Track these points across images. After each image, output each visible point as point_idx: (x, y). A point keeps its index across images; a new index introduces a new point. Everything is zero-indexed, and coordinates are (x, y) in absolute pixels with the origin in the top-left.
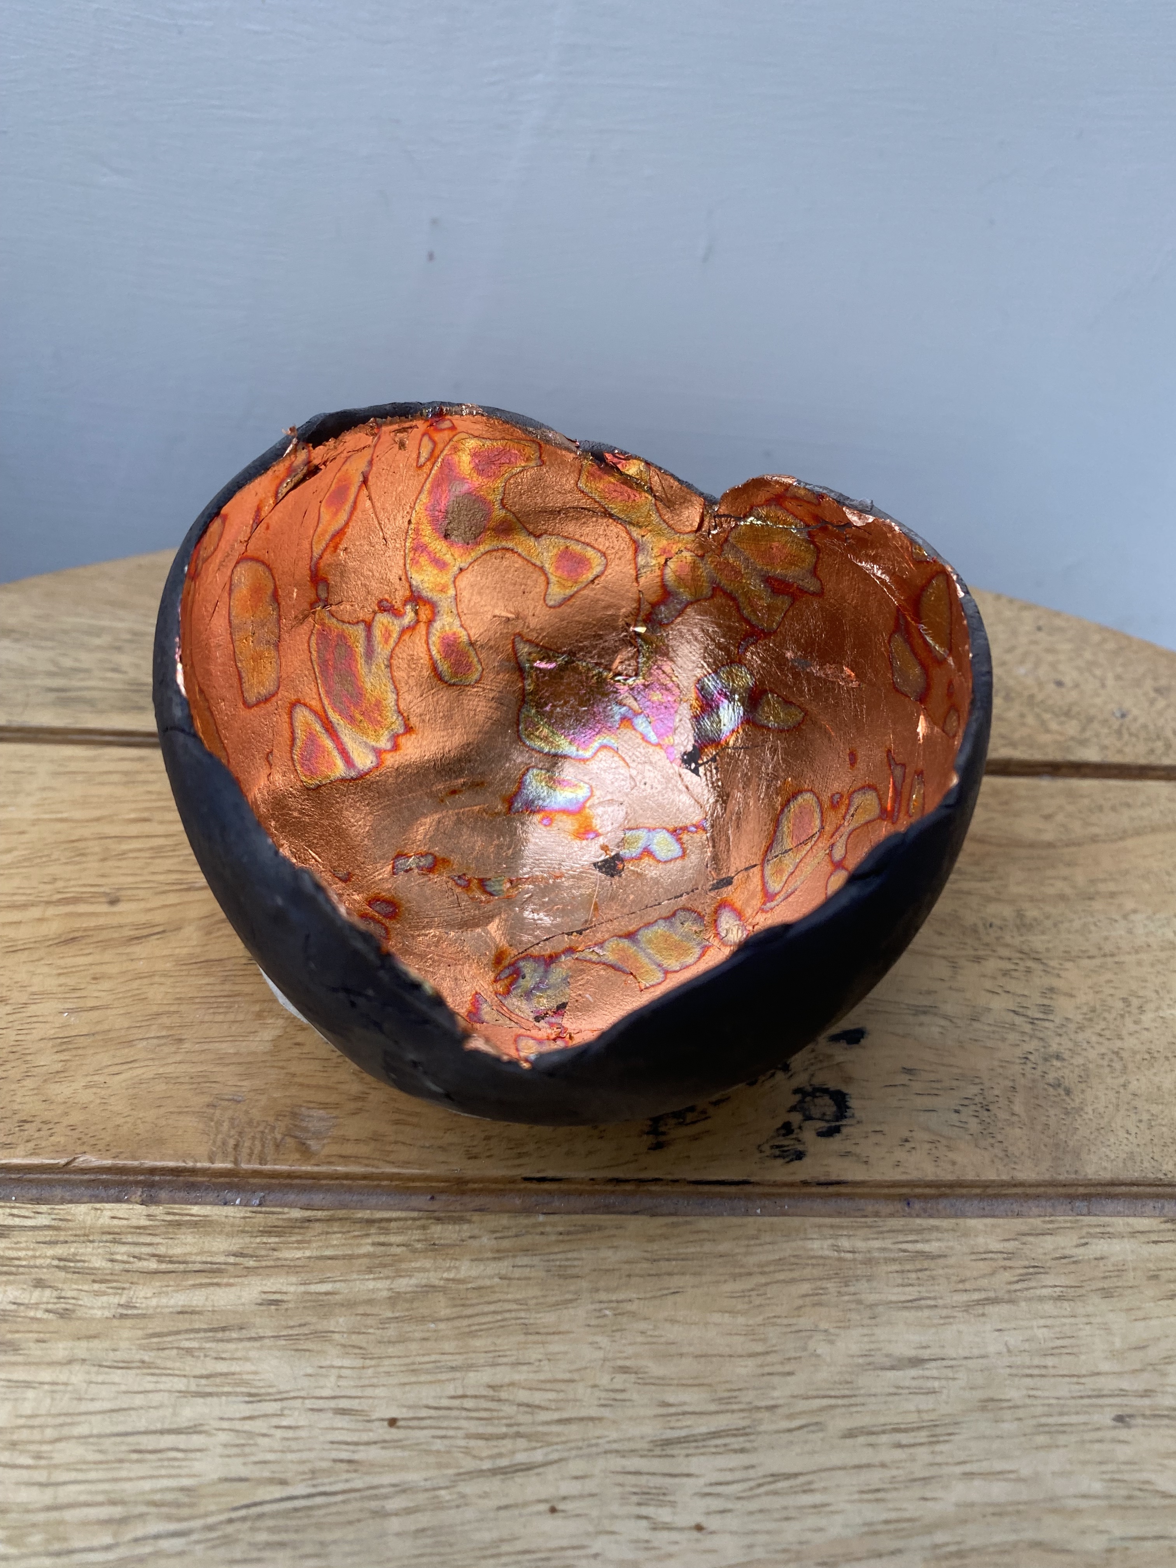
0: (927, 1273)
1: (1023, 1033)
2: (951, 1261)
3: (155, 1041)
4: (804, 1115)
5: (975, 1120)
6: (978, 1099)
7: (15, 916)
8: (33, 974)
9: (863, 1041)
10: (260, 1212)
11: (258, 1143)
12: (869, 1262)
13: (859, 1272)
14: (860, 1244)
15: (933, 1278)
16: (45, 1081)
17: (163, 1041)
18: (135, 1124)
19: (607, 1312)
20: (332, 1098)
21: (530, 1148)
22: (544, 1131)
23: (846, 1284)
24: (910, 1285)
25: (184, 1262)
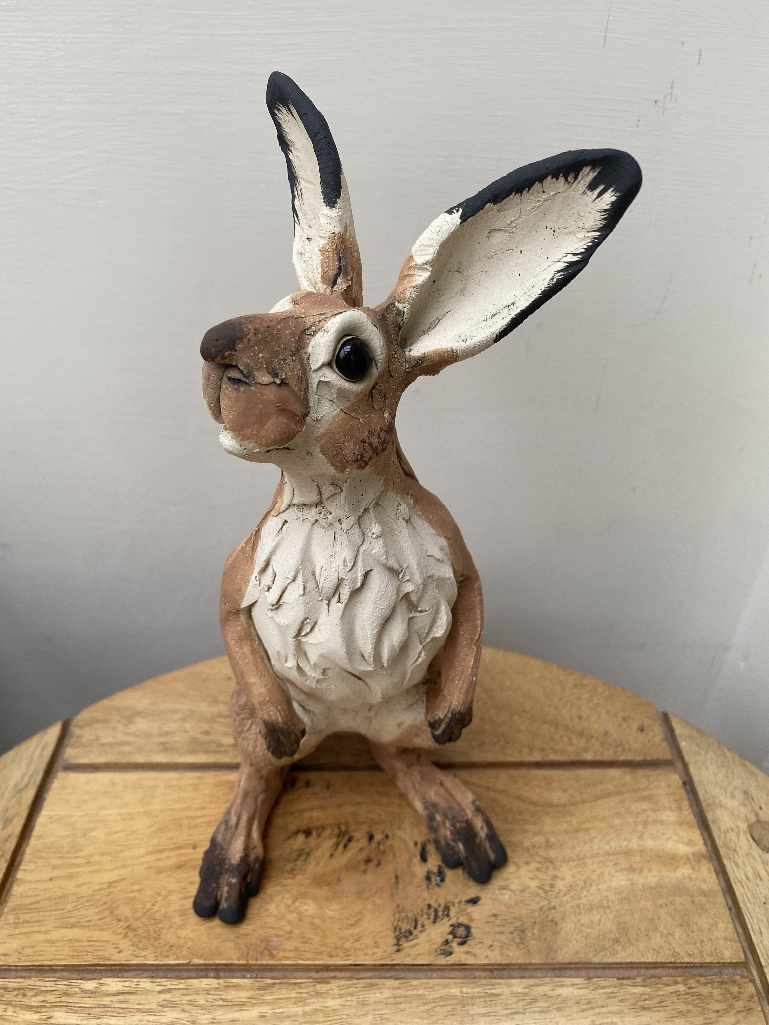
0: (494, 1002)
1: (542, 897)
2: (504, 997)
4: (454, 936)
5: (518, 936)
6: (521, 928)
8: (168, 882)
9: (479, 903)
10: (257, 981)
11: (254, 952)
12: (473, 998)
13: (469, 1002)
14: (470, 990)
15: (496, 1004)
19: (378, 1019)
20: (280, 933)
21: (352, 952)
22: (357, 945)
23: (464, 1007)
24: (487, 1007)
25: (231, 1002)
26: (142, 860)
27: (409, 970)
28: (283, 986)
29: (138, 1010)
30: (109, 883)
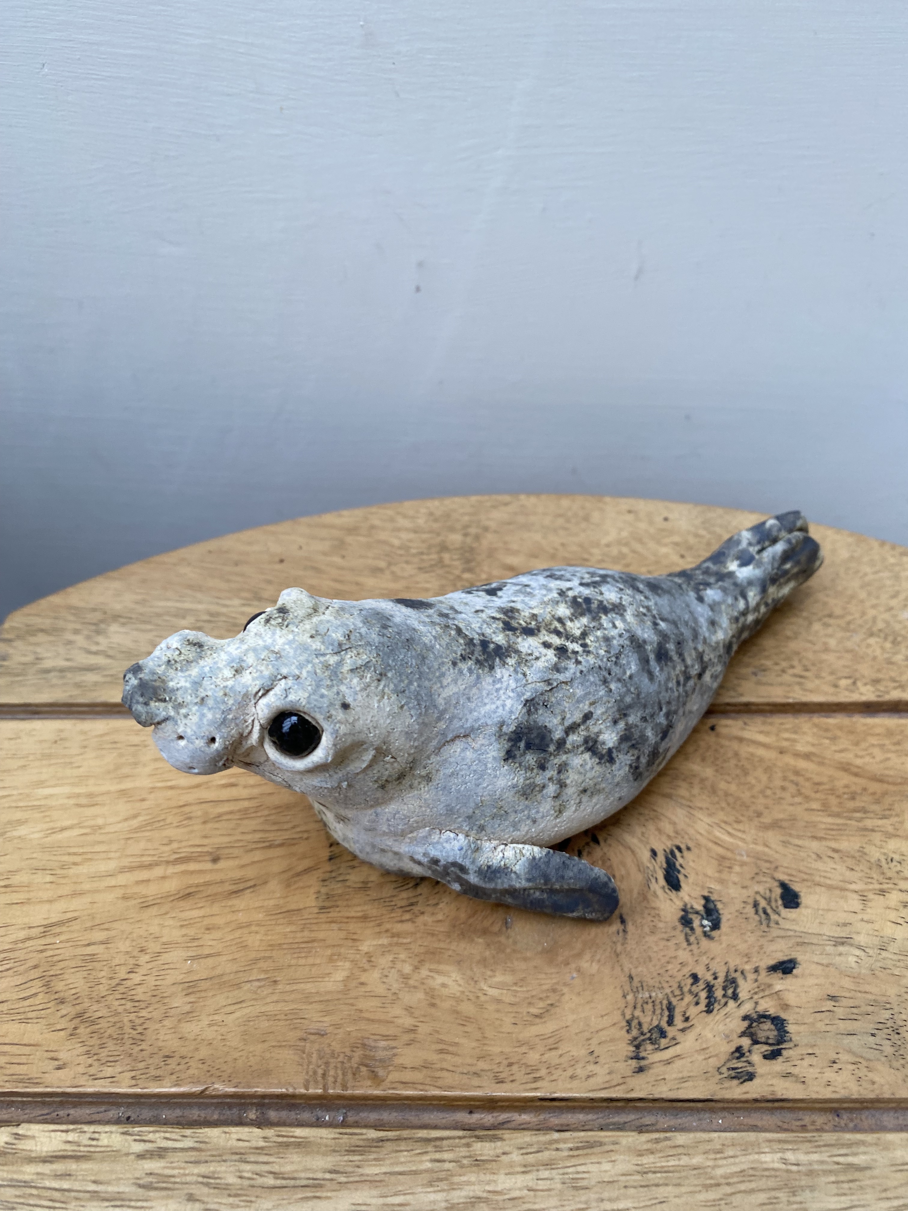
0: (857, 1183)
2: (876, 1172)
3: (257, 984)
4: (752, 1040)
5: (888, 1042)
6: (890, 1024)
7: (144, 875)
8: (162, 926)
9: (795, 971)
10: (346, 1134)
11: (340, 1072)
12: (810, 1173)
13: (803, 1183)
14: (802, 1157)
15: (861, 1188)
16: (179, 1021)
17: (262, 983)
18: (247, 1058)
20: (391, 1031)
21: (543, 1072)
22: (552, 1057)
23: (794, 1194)
24: (845, 1194)
25: (294, 1179)
26: (112, 882)
27: (664, 1110)
28: (403, 1146)
29: (95, 1196)
30: (45, 926)
